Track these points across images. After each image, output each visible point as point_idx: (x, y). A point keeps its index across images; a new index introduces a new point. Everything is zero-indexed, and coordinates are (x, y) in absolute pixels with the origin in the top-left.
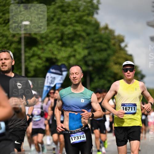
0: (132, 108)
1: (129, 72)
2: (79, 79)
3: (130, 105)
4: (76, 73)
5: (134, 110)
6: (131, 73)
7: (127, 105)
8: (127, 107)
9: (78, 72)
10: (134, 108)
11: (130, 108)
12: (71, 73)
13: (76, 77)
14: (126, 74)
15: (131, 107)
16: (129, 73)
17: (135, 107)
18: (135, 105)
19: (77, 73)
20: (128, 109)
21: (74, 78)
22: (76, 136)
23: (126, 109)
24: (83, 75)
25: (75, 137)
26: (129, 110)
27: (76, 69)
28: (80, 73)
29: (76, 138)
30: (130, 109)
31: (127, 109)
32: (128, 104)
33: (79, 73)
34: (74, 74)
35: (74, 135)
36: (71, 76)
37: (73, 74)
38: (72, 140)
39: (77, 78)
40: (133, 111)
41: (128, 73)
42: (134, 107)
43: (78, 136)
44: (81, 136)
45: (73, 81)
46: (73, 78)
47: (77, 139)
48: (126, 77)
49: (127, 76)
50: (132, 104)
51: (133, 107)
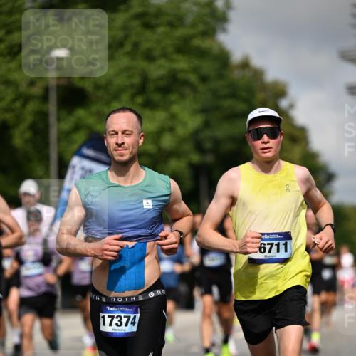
0: (278, 245)
1: (265, 138)
2: (133, 148)
3: (272, 236)
4: (123, 133)
5: (286, 251)
6: (272, 143)
7: (266, 237)
8: (266, 243)
9: (131, 129)
10: (285, 244)
11: (272, 244)
12: (111, 129)
13: (123, 143)
14: (259, 144)
15: (275, 242)
16: (268, 142)
17: (288, 241)
18: (287, 236)
19: (127, 132)
20: (268, 247)
21: (117, 144)
22: (116, 315)
23: (262, 250)
24: (142, 138)
25: (113, 317)
26: (270, 252)
27: (124, 120)
28: (136, 132)
29: (116, 321)
30: (275, 248)
31: (265, 249)
32: (268, 234)
33: (132, 132)
34: (120, 133)
35: (111, 309)
36: (109, 137)
37: (117, 133)
38: (104, 325)
39: (126, 145)
40: (282, 255)
41: (263, 143)
42: (284, 242)
43: (123, 315)
44: (129, 317)
45: (115, 152)
46: (115, 145)
47: (117, 324)
48: (258, 154)
49: (260, 151)
50: (279, 234)
51: (282, 242)
